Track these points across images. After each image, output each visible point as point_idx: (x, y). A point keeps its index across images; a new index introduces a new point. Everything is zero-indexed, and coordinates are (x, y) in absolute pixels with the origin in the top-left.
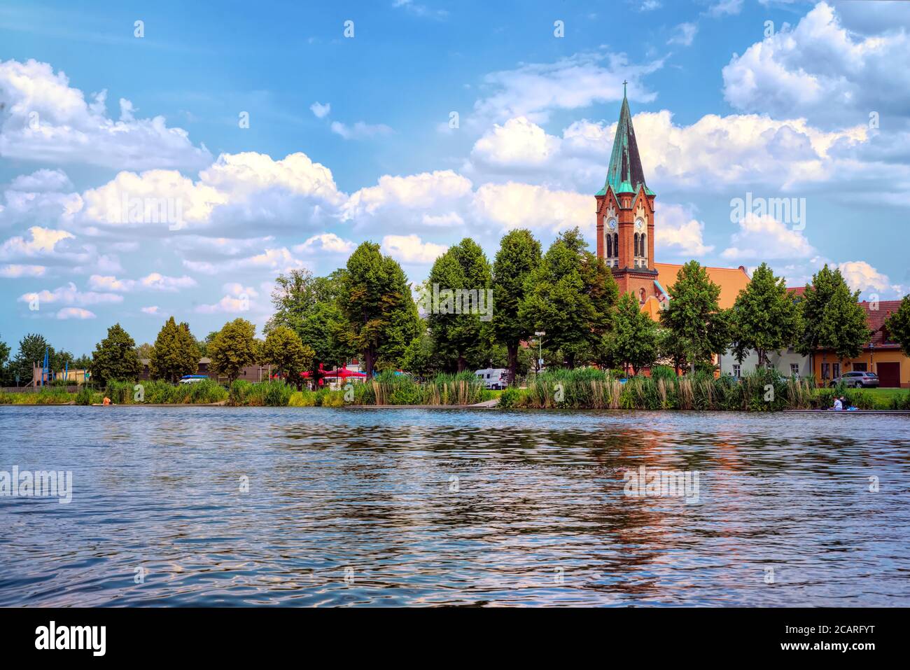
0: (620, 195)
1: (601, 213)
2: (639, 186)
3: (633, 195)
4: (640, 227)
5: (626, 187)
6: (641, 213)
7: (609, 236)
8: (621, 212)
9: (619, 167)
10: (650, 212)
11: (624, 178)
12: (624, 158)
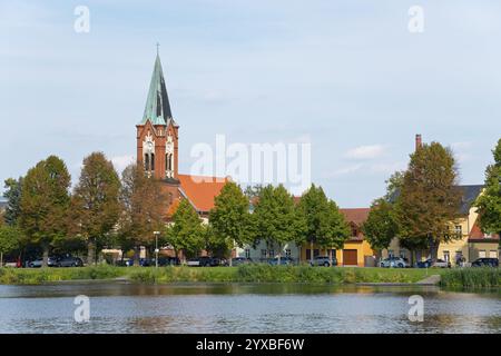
0: (156, 126)
1: (140, 139)
2: (169, 120)
3: (165, 126)
4: (170, 149)
5: (160, 121)
6: (170, 139)
7: (147, 155)
8: (156, 138)
9: (155, 105)
10: (176, 139)
11: (158, 114)
12: (158, 100)
